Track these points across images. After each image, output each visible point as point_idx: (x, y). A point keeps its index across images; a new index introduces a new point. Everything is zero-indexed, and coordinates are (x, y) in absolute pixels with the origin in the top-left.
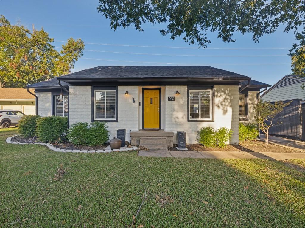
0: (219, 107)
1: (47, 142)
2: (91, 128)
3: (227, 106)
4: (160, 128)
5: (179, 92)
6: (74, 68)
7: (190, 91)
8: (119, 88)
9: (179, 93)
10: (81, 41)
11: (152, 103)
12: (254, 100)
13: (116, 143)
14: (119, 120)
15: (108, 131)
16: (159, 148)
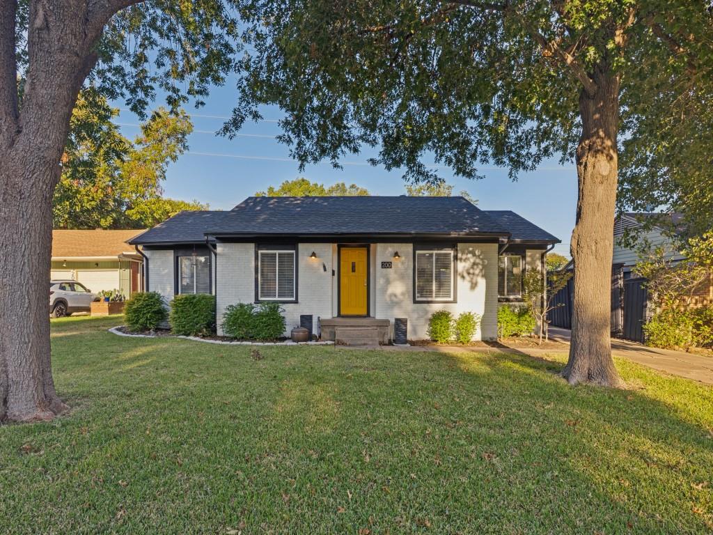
0: (463, 277)
1: (188, 335)
2: (257, 312)
3: (478, 275)
4: (368, 315)
5: (399, 254)
6: (165, 178)
7: (418, 252)
8: (301, 246)
9: (399, 256)
10: (185, 115)
11: (353, 270)
12: (535, 263)
13: (301, 333)
14: (299, 300)
15: (284, 318)
16: (366, 342)
